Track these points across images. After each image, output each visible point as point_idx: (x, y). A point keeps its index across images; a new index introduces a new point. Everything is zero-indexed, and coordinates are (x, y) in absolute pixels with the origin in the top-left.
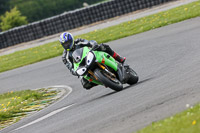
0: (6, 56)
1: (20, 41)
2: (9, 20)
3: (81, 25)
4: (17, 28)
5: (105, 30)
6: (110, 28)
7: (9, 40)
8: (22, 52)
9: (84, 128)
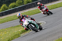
0: (25, 12)
1: (30, 8)
2: (26, 1)
3: (49, 3)
4: (29, 4)
5: (56, 4)
6: (58, 4)
7: (26, 7)
8: (30, 11)
9: (49, 35)
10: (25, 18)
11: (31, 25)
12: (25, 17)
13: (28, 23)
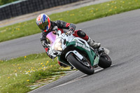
1: (55, 4)
7: (45, 3)
10: (57, 30)
11: (74, 52)
12: (56, 27)
13: (64, 47)
